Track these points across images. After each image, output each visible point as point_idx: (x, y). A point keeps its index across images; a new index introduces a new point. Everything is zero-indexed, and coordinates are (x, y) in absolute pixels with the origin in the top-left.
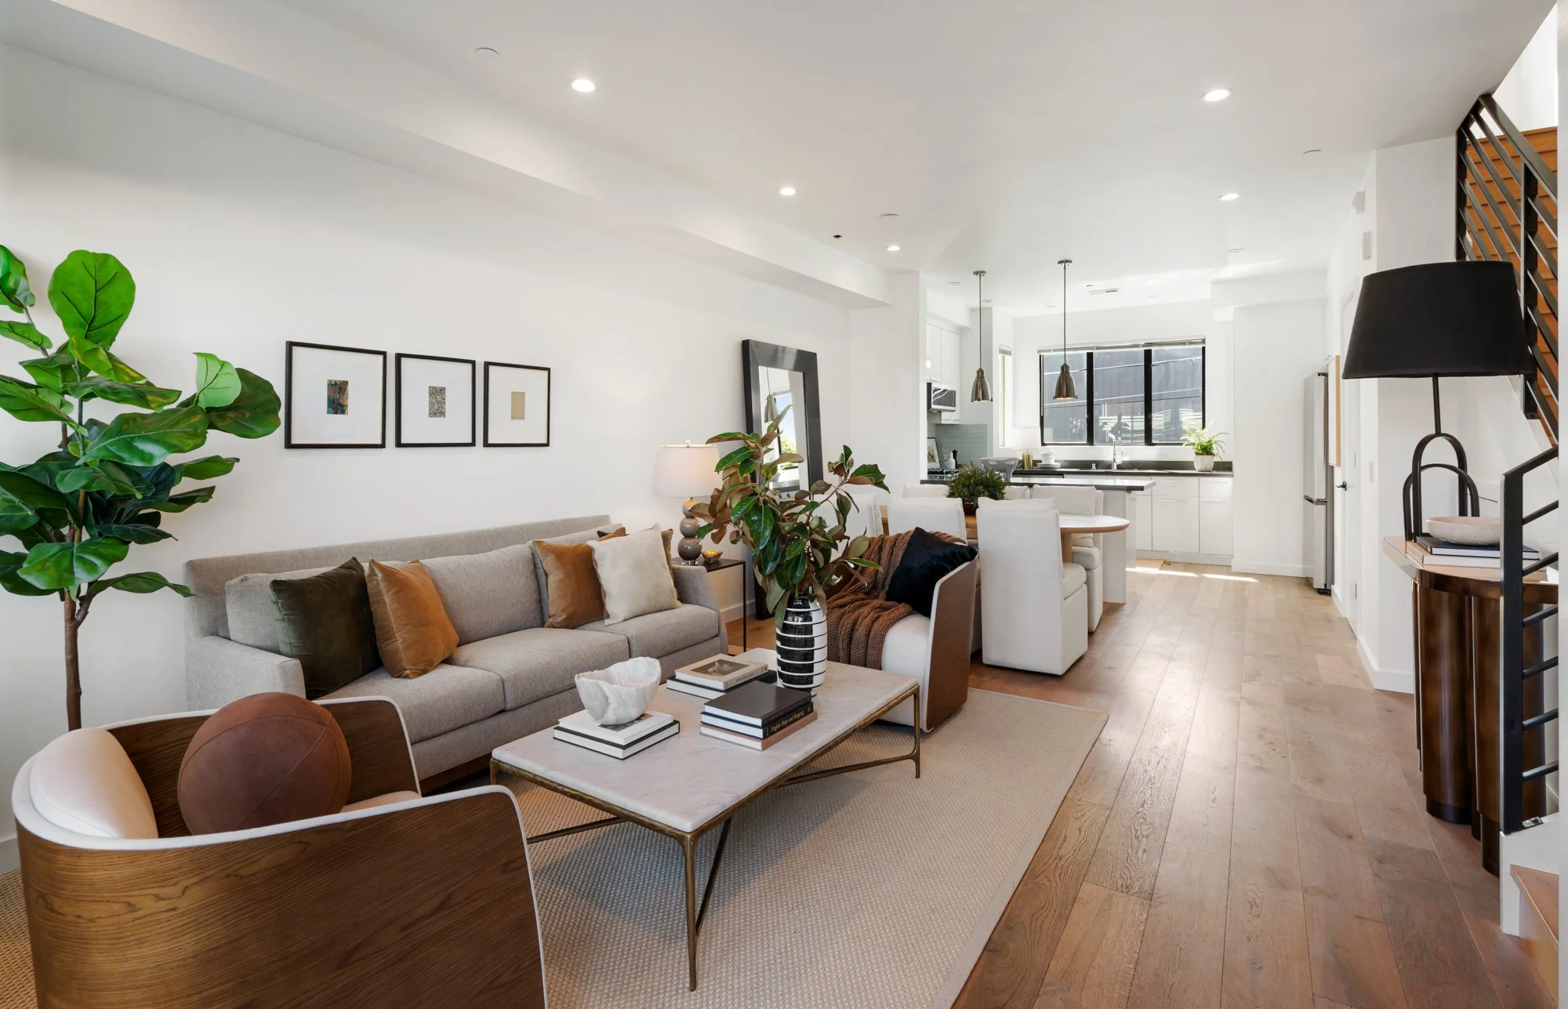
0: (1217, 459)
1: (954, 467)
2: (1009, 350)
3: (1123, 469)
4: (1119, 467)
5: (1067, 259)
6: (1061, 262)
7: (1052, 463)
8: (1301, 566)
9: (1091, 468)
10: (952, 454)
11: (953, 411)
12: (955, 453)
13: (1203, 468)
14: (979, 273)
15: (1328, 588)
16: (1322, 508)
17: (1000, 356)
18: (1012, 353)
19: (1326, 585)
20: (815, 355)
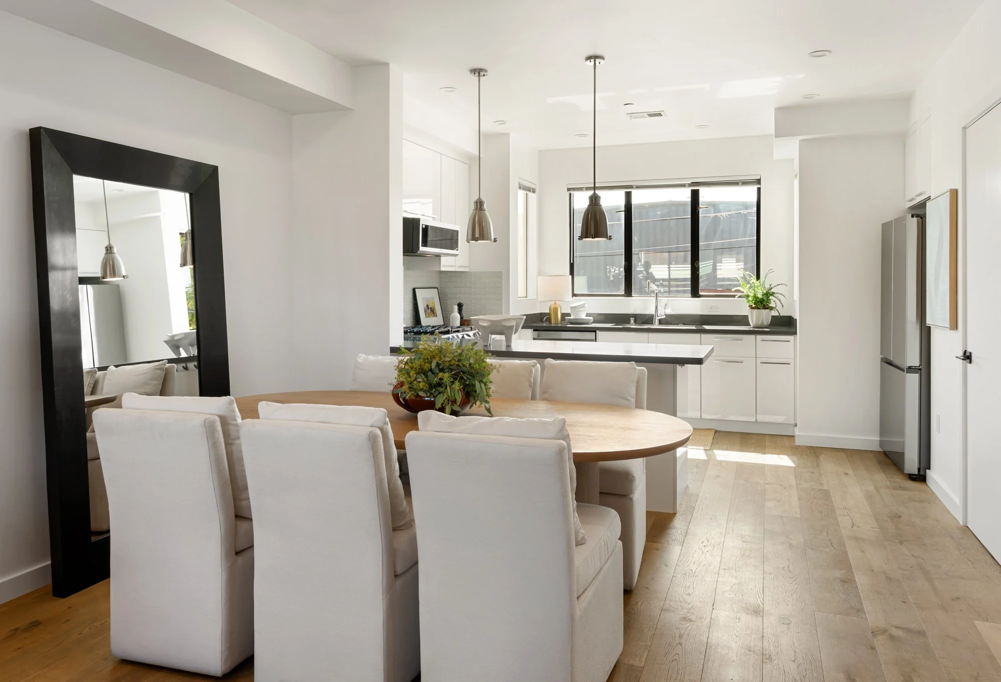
0: (774, 313)
1: (458, 323)
2: (533, 186)
3: (667, 323)
4: (661, 322)
5: (598, 53)
6: (589, 58)
7: (583, 316)
8: (879, 439)
9: (629, 323)
10: (456, 308)
11: (456, 255)
12: (460, 306)
13: (760, 323)
14: (478, 72)
15: (922, 473)
16: (916, 377)
17: (521, 193)
18: (537, 191)
19: (919, 470)
20: (217, 167)
